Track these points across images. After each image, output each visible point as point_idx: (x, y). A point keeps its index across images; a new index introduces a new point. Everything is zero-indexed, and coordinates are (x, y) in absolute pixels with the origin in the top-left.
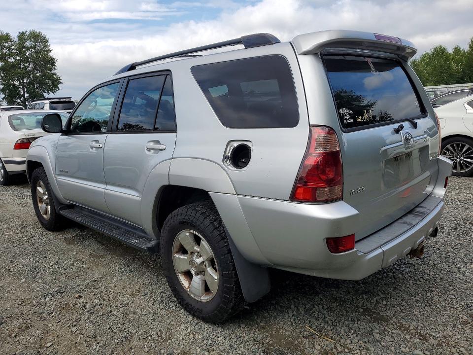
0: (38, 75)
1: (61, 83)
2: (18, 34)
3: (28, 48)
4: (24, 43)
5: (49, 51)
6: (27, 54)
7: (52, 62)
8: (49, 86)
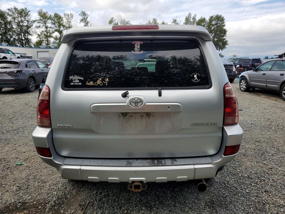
0: (215, 40)
1: (227, 44)
2: (209, 18)
3: (213, 25)
4: (211, 22)
5: (224, 26)
6: (212, 28)
7: (225, 32)
8: (221, 46)
